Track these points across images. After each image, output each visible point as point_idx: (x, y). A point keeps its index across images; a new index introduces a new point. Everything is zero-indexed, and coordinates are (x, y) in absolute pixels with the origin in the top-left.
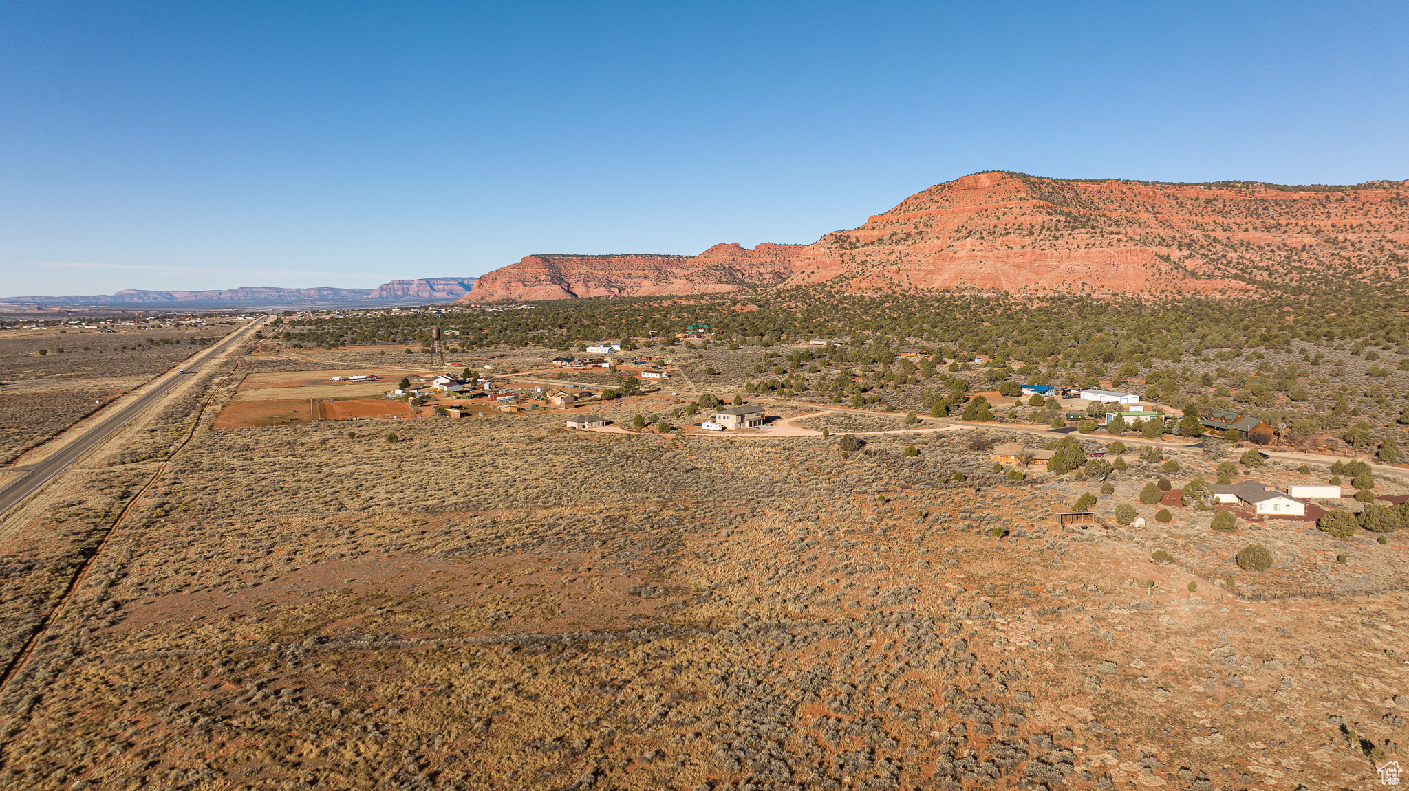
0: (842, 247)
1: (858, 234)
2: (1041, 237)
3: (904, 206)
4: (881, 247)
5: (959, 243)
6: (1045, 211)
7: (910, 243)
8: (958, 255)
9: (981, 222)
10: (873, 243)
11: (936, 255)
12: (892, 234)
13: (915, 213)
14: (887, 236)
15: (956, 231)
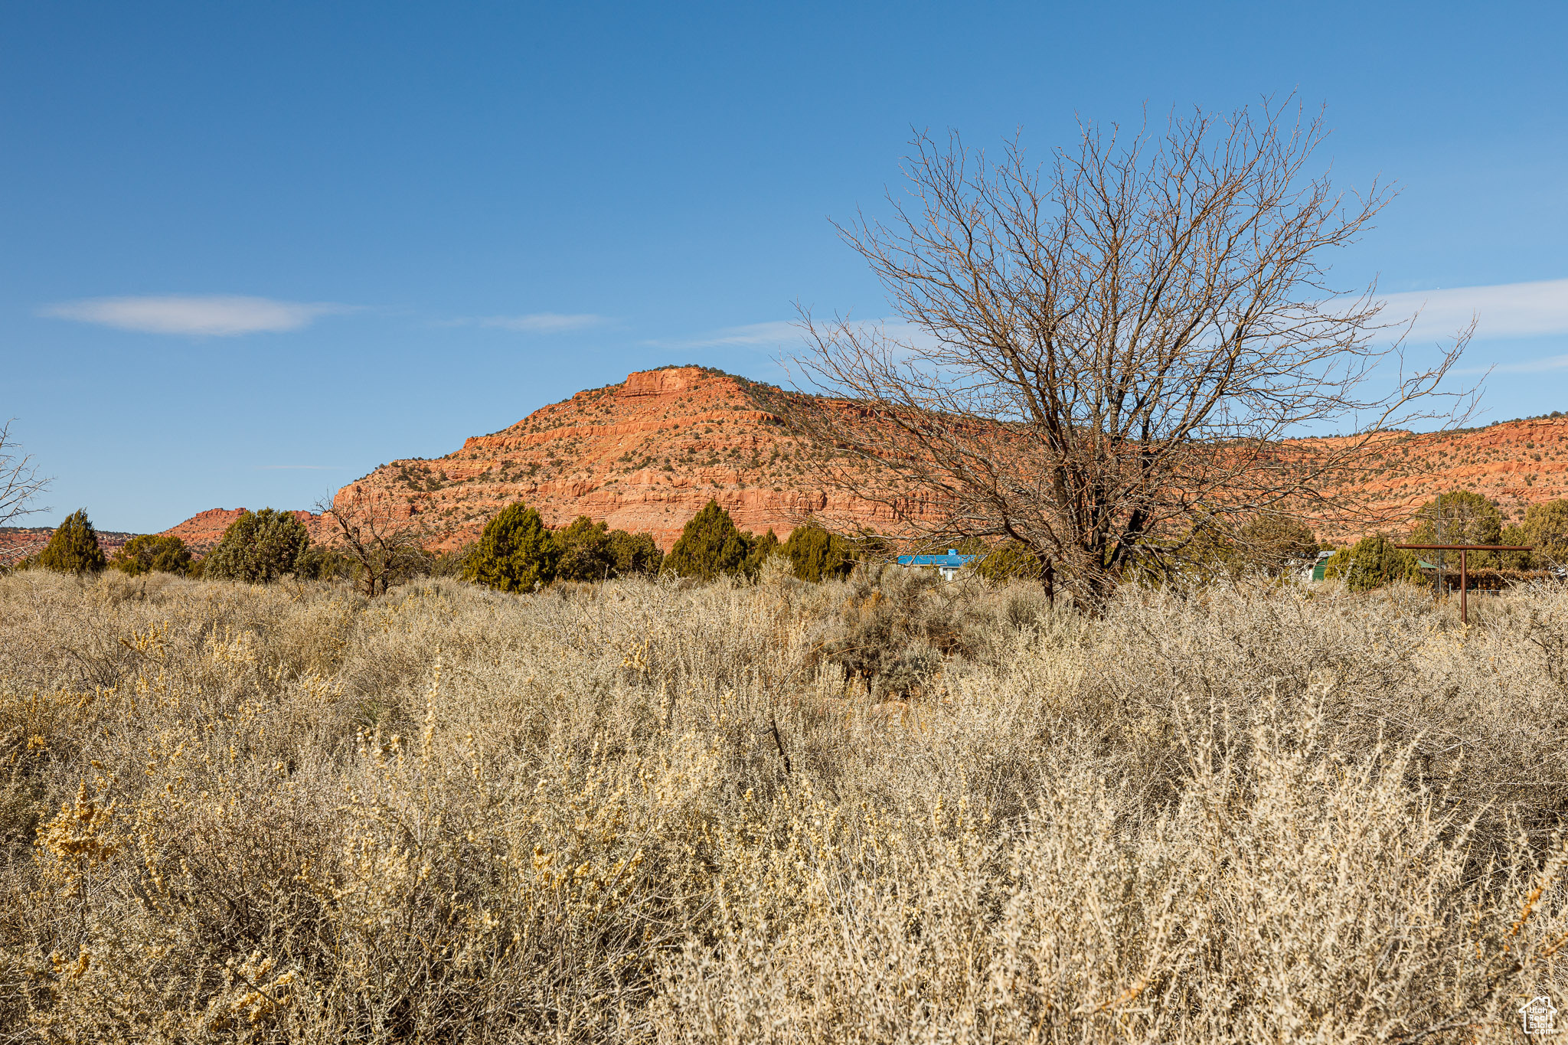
0: (413, 485)
3: (531, 423)
4: (486, 486)
5: (627, 477)
6: (777, 430)
7: (538, 479)
8: (624, 498)
9: (667, 444)
10: (471, 480)
11: (585, 498)
12: (507, 464)
13: (549, 432)
14: (497, 469)
15: (621, 460)
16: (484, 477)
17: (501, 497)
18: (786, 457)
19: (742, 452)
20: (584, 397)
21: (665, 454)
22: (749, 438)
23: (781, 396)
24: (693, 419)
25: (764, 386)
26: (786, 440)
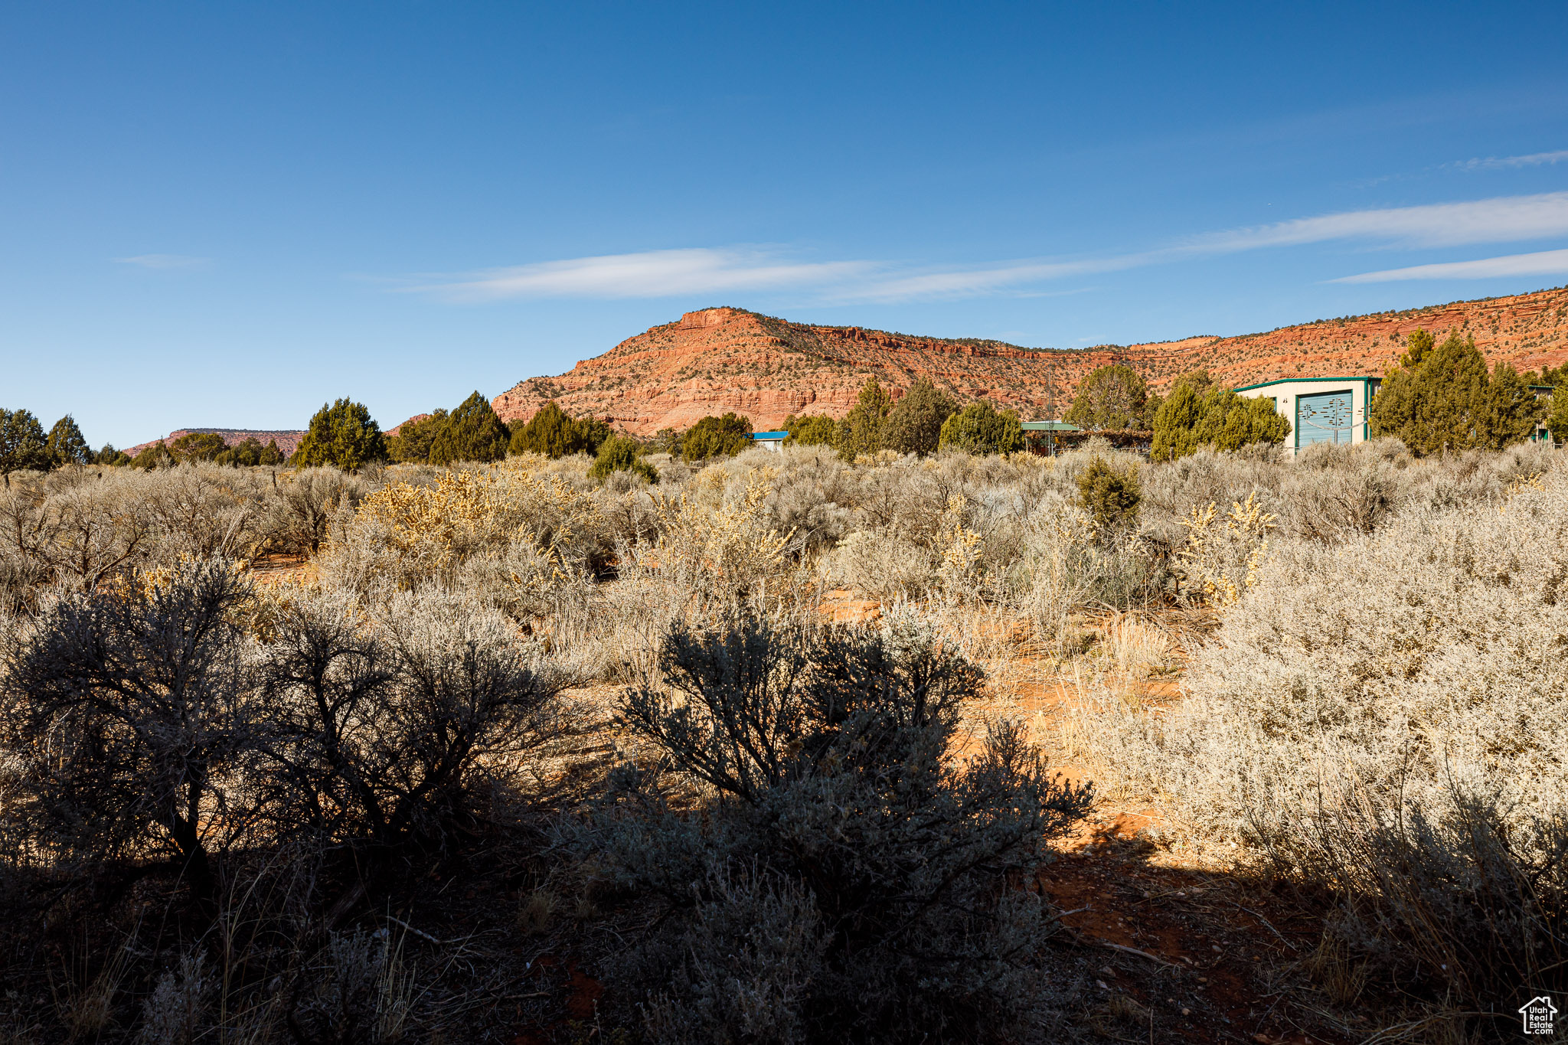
0: (542, 395)
1: (564, 381)
2: (780, 376)
3: (620, 349)
4: (589, 393)
5: (682, 384)
6: (782, 349)
7: (624, 387)
8: (681, 398)
9: (709, 361)
10: (579, 389)
11: (655, 400)
12: (603, 378)
13: (631, 356)
14: (597, 381)
15: (679, 373)
16: (589, 387)
17: (600, 400)
18: (788, 368)
19: (759, 365)
20: (655, 331)
21: (708, 367)
22: (764, 355)
23: (787, 326)
24: (726, 344)
25: (776, 319)
26: (789, 355)
